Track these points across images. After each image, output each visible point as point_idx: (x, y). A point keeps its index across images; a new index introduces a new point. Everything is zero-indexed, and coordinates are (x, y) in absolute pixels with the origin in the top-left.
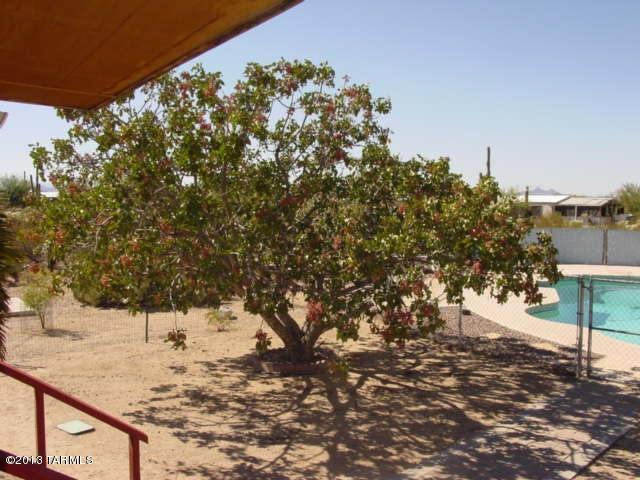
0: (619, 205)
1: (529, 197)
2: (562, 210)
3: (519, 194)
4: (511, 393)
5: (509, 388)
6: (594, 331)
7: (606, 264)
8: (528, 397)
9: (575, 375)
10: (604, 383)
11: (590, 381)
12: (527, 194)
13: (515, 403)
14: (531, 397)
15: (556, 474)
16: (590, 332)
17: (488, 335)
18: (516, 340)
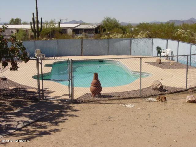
0: (103, 28)
1: (61, 25)
2: (76, 31)
3: (56, 24)
4: (6, 108)
5: (6, 106)
6: (43, 81)
7: (83, 55)
8: (13, 108)
9: (38, 99)
10: (49, 101)
11: (44, 101)
12: (59, 23)
13: (6, 111)
14: (15, 108)
15: (7, 132)
16: (42, 81)
17: (9, 88)
18: (21, 89)
